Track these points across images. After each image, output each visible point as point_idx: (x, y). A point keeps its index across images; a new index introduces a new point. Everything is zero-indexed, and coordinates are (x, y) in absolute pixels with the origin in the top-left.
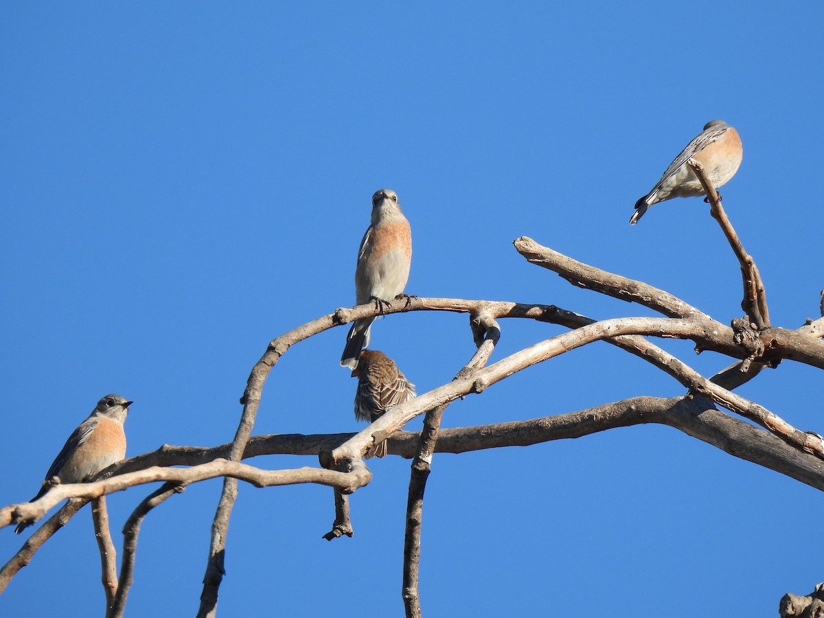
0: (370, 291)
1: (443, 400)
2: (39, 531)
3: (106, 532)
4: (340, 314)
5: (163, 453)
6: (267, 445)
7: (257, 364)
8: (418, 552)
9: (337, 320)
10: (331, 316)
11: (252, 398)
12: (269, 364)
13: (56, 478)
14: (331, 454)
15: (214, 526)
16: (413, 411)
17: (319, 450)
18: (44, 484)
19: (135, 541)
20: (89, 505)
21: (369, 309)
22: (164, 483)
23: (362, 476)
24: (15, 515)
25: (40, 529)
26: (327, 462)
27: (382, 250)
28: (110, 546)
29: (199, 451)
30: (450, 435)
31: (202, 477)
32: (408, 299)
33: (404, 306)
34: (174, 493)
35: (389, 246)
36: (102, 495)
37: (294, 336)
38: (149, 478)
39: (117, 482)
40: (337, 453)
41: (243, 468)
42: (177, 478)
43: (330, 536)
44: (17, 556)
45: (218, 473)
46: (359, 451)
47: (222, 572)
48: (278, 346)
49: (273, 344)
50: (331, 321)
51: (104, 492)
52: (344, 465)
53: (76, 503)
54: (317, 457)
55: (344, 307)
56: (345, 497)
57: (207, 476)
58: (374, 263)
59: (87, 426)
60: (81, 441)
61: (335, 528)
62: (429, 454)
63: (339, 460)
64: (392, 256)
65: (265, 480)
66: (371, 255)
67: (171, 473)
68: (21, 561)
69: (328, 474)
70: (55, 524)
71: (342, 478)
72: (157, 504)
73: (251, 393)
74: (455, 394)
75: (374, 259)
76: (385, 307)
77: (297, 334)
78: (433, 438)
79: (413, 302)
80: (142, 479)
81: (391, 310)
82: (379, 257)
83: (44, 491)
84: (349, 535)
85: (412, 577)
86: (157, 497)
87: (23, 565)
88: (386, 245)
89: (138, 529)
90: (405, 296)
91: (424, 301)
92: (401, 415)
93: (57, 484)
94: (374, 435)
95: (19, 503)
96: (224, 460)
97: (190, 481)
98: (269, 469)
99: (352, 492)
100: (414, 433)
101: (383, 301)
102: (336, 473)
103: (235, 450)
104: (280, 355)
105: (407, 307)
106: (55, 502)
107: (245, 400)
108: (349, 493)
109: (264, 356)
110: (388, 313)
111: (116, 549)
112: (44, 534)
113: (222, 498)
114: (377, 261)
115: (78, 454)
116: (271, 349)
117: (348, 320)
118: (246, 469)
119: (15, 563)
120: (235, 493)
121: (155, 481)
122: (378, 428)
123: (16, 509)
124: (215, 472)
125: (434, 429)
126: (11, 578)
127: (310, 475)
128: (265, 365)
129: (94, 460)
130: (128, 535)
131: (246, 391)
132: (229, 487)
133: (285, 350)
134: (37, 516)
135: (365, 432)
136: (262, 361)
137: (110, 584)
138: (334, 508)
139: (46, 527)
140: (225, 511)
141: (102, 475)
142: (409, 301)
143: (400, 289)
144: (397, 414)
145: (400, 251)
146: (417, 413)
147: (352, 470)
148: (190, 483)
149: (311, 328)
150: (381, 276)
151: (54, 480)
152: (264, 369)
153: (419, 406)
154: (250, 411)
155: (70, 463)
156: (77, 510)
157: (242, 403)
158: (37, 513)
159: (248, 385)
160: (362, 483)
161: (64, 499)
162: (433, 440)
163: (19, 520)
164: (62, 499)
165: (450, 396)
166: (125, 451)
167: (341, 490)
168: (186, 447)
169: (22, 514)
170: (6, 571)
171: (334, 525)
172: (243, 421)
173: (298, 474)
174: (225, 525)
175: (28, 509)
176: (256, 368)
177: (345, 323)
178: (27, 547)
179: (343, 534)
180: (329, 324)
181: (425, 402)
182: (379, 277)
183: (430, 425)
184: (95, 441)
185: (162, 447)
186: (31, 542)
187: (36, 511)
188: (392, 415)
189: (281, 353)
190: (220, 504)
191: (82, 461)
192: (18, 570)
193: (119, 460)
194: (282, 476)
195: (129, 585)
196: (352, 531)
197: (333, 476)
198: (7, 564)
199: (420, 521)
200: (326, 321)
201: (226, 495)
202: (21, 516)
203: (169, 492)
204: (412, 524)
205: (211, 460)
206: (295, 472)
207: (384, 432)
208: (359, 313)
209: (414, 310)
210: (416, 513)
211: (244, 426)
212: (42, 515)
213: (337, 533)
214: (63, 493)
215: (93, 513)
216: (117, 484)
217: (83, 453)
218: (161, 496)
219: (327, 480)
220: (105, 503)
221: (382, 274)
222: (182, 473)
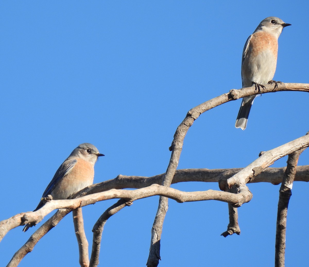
0: (252, 78)
1: (298, 147)
2: (39, 230)
3: (82, 230)
4: (233, 93)
5: (119, 180)
6: (185, 176)
7: (180, 126)
8: (284, 246)
9: (231, 97)
10: (227, 94)
11: (177, 147)
12: (188, 125)
13: (50, 196)
14: (226, 181)
15: (153, 229)
16: (279, 154)
17: (219, 179)
18: (42, 199)
19: (100, 237)
20: (72, 213)
21: (251, 90)
22: (119, 199)
23: (246, 196)
24: (23, 220)
25: (39, 229)
26: (224, 187)
27: (258, 50)
28: (84, 239)
29: (142, 179)
30: (302, 170)
31: (144, 196)
32: (276, 84)
33: (274, 88)
34: (125, 206)
35: (262, 48)
36: (79, 207)
37: (204, 107)
38: (109, 196)
39: (89, 199)
40: (230, 181)
41: (170, 190)
42: (127, 196)
43: (226, 234)
44: (25, 246)
45: (154, 194)
46: (244, 180)
47: (159, 258)
48: (193, 114)
49: (190, 112)
50: (227, 98)
51: (80, 205)
52: (235, 189)
53: (63, 212)
54: (218, 183)
55: (236, 89)
56: (235, 209)
57: (147, 195)
58: (254, 60)
59: (70, 163)
60: (66, 173)
61: (229, 229)
62: (291, 183)
63: (231, 186)
64: (265, 55)
65: (184, 198)
66: (251, 55)
67: (124, 193)
68: (27, 249)
69: (224, 194)
70: (50, 226)
71: (233, 197)
72: (115, 213)
73: (176, 144)
74: (306, 144)
75: (253, 57)
76: (261, 89)
77: (205, 106)
78: (293, 172)
79: (279, 86)
80: (105, 197)
81: (265, 91)
82: (256, 56)
83: (41, 204)
84: (238, 233)
85: (281, 262)
86: (115, 208)
87: (28, 251)
88: (260, 47)
89: (102, 229)
90: (274, 82)
91: (287, 85)
92: (271, 157)
93: (51, 200)
94: (254, 169)
95: (26, 212)
96: (158, 185)
97: (136, 198)
98: (187, 191)
99: (239, 206)
100: (280, 168)
101: (260, 85)
102: (230, 194)
103: (167, 180)
104: (194, 120)
105: (275, 89)
106: (49, 211)
107: (172, 148)
108: (238, 206)
109: (185, 120)
110: (264, 93)
111: (88, 241)
112: (42, 232)
113: (158, 211)
114: (255, 58)
115: (64, 181)
116: (189, 115)
117: (238, 97)
118: (172, 191)
119: (24, 250)
120: (167, 208)
121: (114, 198)
122: (256, 165)
123: (24, 216)
124: (152, 193)
125: (293, 167)
126: (21, 260)
127: (213, 195)
128: (184, 126)
129: (75, 186)
130: (96, 233)
131: (173, 143)
132: (163, 204)
133: (198, 116)
134: (37, 220)
135: (248, 167)
136: (183, 123)
137: (84, 264)
138: (228, 216)
139: (44, 228)
140: (160, 219)
141: (80, 194)
142: (276, 85)
143: (270, 77)
144: (269, 156)
145: (270, 51)
146: (282, 156)
147: (239, 192)
148: (136, 200)
149: (214, 102)
150: (258, 68)
151: (48, 197)
152: (184, 128)
153: (283, 151)
154: (176, 155)
155: (59, 187)
156: (63, 217)
157: (171, 150)
158: (37, 219)
159: (174, 139)
160: (246, 200)
161: (55, 209)
162: (294, 174)
163: (26, 222)
164: (53, 209)
165: (303, 145)
166: (93, 179)
167: (233, 205)
168: (134, 177)
169: (28, 219)
170: (18, 255)
171: (228, 227)
172: (171, 162)
173: (205, 194)
174: (160, 228)
175: (31, 216)
176: (179, 128)
177: (236, 99)
178: (31, 240)
179: (234, 233)
180: (226, 100)
181: (286, 149)
182: (257, 68)
183: (291, 164)
184: (75, 173)
185: (118, 177)
186: (34, 237)
187: (37, 217)
188: (265, 157)
189: (195, 118)
190: (157, 215)
191: (67, 186)
192: (25, 255)
193: (90, 185)
194: (195, 195)
195: (97, 265)
196: (239, 231)
197: (227, 196)
198: (19, 251)
199: (285, 226)
200: (224, 98)
201: (161, 209)
202: (27, 220)
203: (122, 206)
204: (280, 228)
205: (150, 185)
206: (203, 193)
207: (260, 168)
208: (245, 92)
209: (280, 91)
210: (283, 221)
211: (172, 164)
212: (41, 220)
213: (231, 232)
214: (54, 206)
215: (74, 219)
216: (89, 200)
217: (68, 181)
218: (117, 208)
219: (224, 198)
220: (81, 212)
221: (259, 66)
222: (130, 193)
